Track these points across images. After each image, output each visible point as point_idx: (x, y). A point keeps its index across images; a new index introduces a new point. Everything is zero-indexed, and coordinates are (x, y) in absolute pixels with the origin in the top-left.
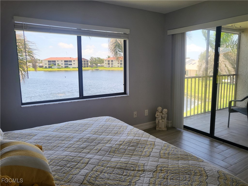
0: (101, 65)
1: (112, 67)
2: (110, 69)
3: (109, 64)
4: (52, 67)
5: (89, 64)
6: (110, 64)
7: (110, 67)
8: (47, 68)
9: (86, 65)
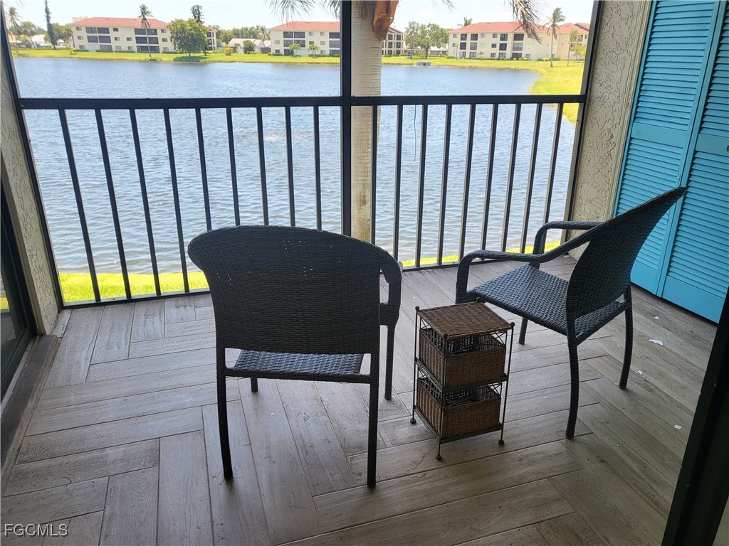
0: (438, 49)
1: (472, 56)
2: (465, 65)
3: (463, 46)
4: (295, 51)
5: (405, 47)
6: (468, 46)
7: (467, 56)
8: (281, 55)
9: (394, 49)
